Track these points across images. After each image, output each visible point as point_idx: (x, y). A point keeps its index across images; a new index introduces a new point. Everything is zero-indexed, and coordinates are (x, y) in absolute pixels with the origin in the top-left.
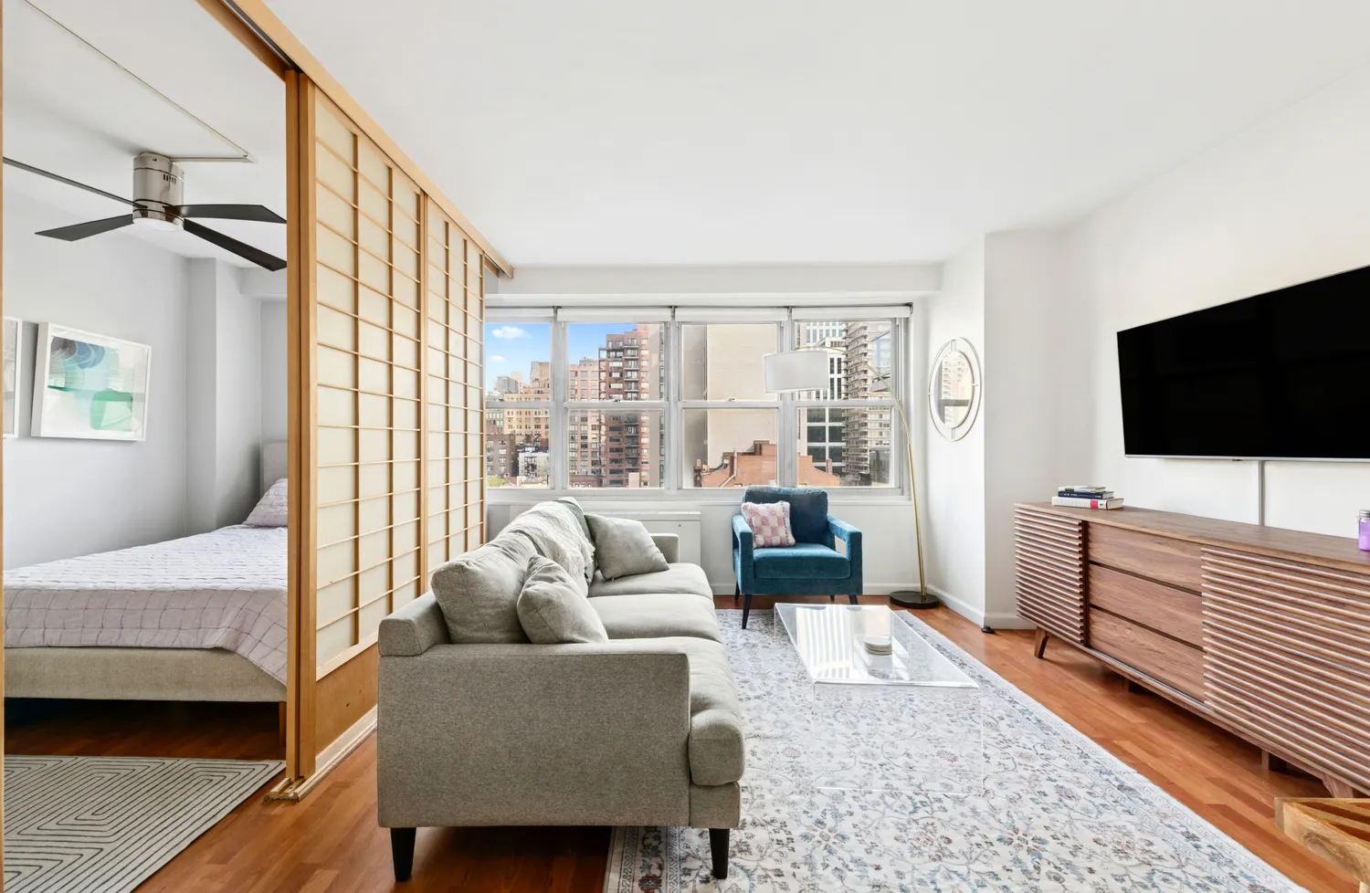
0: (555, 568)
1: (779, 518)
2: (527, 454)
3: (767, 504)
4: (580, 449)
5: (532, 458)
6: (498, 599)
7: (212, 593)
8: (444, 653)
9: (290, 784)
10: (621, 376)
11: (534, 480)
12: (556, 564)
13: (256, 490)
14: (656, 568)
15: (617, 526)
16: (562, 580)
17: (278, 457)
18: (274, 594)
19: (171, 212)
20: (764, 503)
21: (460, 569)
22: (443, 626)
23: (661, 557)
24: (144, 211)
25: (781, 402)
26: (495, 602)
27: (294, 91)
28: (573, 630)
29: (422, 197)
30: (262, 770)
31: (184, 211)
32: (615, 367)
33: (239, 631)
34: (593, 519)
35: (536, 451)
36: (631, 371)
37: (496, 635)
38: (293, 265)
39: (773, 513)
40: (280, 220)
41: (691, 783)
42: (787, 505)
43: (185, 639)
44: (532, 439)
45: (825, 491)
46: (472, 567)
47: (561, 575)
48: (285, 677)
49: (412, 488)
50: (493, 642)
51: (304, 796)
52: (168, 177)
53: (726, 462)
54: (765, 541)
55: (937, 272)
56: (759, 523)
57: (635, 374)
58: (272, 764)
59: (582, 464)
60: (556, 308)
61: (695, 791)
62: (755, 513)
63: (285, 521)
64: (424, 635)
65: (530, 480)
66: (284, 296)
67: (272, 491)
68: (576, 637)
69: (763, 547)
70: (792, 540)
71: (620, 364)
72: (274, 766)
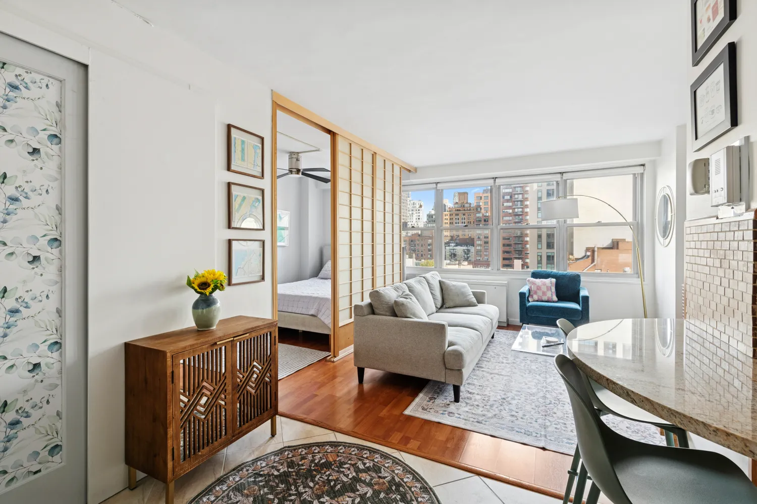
0: (410, 295)
1: (547, 287)
2: (451, 248)
3: (541, 279)
4: (484, 245)
5: (453, 250)
6: (388, 302)
7: (310, 297)
8: (372, 316)
9: (332, 357)
10: (511, 197)
11: (453, 263)
12: (410, 294)
13: (321, 265)
14: (471, 305)
15: (454, 286)
16: (411, 299)
17: (328, 252)
18: (327, 299)
19: (298, 171)
20: (540, 278)
21: (377, 292)
22: (372, 310)
23: (474, 300)
24: (291, 172)
25: (558, 225)
26: (387, 303)
27: (332, 138)
28: (411, 314)
29: (374, 155)
30: (323, 354)
31: (301, 170)
32: (507, 193)
33: (318, 310)
34: (443, 282)
35: (456, 246)
36: (518, 194)
37: (388, 314)
38: (332, 181)
39: (544, 284)
40: (329, 171)
41: (446, 368)
42: (554, 280)
43: (304, 311)
44: (454, 238)
45: (579, 274)
46: (381, 292)
47: (410, 297)
48: (331, 326)
49: (370, 265)
50: (386, 315)
51: (336, 361)
52: (298, 160)
53: (589, 254)
54: (538, 298)
55: (659, 143)
56: (535, 289)
57: (520, 196)
58: (327, 353)
59: (485, 253)
60: (437, 183)
61: (447, 370)
62: (534, 283)
63: (330, 277)
64: (366, 311)
65: (451, 263)
66: (330, 188)
67: (326, 265)
68: (411, 316)
69: (537, 301)
70: (555, 298)
71: (510, 190)
72: (327, 354)
